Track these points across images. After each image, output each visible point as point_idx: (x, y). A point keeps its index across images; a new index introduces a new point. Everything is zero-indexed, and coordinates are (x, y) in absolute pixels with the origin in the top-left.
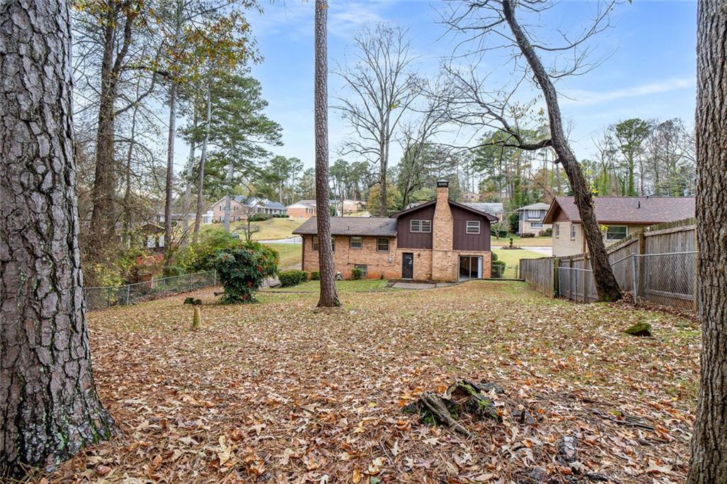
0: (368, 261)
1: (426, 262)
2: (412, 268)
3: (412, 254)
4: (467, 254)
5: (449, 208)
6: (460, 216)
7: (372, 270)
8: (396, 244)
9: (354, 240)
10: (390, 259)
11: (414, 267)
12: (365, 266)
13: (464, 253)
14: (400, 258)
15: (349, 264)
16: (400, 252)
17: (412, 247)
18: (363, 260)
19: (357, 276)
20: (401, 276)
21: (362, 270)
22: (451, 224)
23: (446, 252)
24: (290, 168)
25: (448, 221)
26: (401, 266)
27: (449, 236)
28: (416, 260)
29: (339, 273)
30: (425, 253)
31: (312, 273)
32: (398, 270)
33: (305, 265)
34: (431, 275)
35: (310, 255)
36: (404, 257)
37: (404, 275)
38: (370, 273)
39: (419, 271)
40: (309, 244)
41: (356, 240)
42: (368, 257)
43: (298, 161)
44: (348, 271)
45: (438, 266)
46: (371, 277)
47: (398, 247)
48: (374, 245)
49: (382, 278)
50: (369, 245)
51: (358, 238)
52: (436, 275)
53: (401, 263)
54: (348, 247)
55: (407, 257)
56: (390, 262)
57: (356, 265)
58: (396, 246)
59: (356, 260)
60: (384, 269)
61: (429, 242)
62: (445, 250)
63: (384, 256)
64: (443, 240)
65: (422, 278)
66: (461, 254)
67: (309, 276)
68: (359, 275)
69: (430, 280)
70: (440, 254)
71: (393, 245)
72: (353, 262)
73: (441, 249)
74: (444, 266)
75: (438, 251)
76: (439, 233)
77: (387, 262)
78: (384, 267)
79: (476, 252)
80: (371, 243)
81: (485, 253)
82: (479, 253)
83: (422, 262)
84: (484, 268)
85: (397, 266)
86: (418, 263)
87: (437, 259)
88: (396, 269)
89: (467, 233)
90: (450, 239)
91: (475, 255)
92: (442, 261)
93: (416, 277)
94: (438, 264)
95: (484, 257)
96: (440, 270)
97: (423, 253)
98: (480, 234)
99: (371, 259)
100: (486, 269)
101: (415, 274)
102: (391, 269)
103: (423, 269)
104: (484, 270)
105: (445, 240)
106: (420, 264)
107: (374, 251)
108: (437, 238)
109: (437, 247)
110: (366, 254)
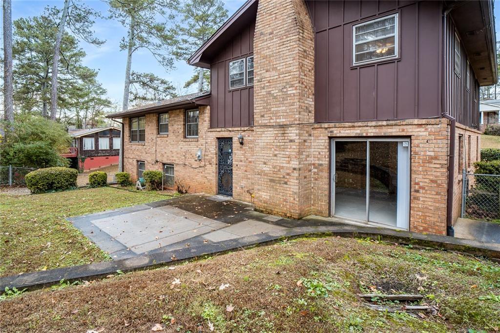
0: (175, 158)
2: (232, 172)
6: (343, 12)
7: (179, 174)
8: (208, 119)
9: (162, 120)
10: (199, 153)
11: (234, 171)
12: (172, 166)
15: (157, 161)
16: (213, 136)
20: (215, 189)
23: (283, 127)
26: (215, 168)
28: (237, 154)
32: (211, 174)
33: (125, 164)
35: (128, 149)
36: (219, 148)
37: (220, 189)
38: (177, 179)
39: (243, 181)
40: (127, 132)
41: (165, 119)
42: (175, 150)
47: (211, 127)
51: (166, 115)
53: (216, 161)
54: (155, 132)
56: (199, 160)
57: (164, 164)
58: (207, 123)
59: (163, 155)
60: (192, 174)
63: (193, 146)
66: (336, 132)
70: (268, 136)
72: (161, 160)
73: (272, 121)
74: (279, 170)
75: (266, 126)
76: (267, 75)
77: (196, 159)
78: (192, 169)
79: (385, 123)
80: (177, 121)
81: (420, 125)
82: (396, 125)
83: (247, 159)
84: (418, 184)
85: (208, 166)
86: (241, 161)
87: (263, 149)
88: (208, 173)
89: (355, 63)
90: (292, 86)
91: (383, 134)
92: (276, 155)
93: (239, 195)
94: (265, 163)
95: (415, 142)
96: (272, 181)
97: (249, 136)
98: (399, 60)
99: (177, 154)
100: (423, 188)
101: (236, 188)
102: (202, 173)
103: (249, 176)
104: (417, 191)
105: (280, 94)
106: (243, 163)
107: (181, 137)
108: (264, 89)
109: (263, 116)
110: (173, 145)
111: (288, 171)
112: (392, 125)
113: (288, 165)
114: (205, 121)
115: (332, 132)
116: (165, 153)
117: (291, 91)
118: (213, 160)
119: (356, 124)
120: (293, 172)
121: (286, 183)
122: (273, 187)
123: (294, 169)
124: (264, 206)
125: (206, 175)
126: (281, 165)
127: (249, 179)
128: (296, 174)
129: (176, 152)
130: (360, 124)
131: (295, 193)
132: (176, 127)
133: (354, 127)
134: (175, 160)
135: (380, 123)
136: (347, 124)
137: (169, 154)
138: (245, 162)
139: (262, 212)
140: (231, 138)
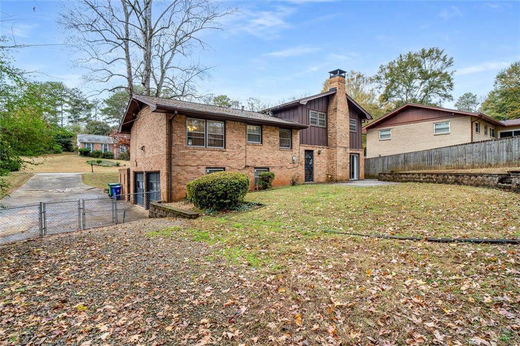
0: (270, 162)
1: (325, 162)
2: (312, 168)
10: (294, 158)
11: (315, 167)
12: (266, 169)
14: (303, 156)
15: (247, 167)
16: (303, 149)
17: (313, 143)
23: (346, 148)
25: (347, 114)
26: (304, 167)
27: (347, 131)
28: (316, 159)
32: (301, 171)
33: (173, 174)
34: (332, 175)
35: (184, 154)
36: (306, 156)
37: (306, 178)
39: (319, 172)
41: (253, 131)
47: (301, 142)
48: (276, 138)
52: (339, 174)
53: (304, 163)
54: (244, 140)
55: (309, 155)
56: (293, 163)
57: (255, 168)
59: (255, 161)
61: (324, 138)
63: (288, 154)
64: (344, 135)
65: (321, 180)
69: (332, 181)
70: (341, 151)
72: (252, 164)
74: (344, 164)
77: (291, 162)
78: (288, 169)
80: (273, 135)
83: (321, 161)
85: (300, 166)
86: (318, 162)
92: (343, 158)
93: (317, 180)
95: (360, 155)
97: (322, 150)
98: (356, 133)
99: (273, 159)
101: (316, 176)
102: (295, 171)
103: (322, 169)
104: (361, 168)
107: (278, 147)
109: (340, 143)
110: (268, 152)
114: (298, 139)
116: (259, 159)
120: (348, 164)
125: (298, 172)
129: (272, 157)
132: (271, 139)
134: (271, 164)
137: (264, 160)
138: (320, 163)
140: (312, 151)
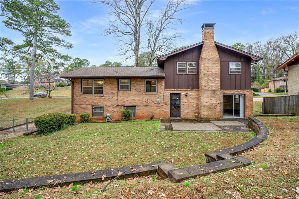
0: (137, 103)
1: (194, 102)
2: (180, 107)
3: (180, 94)
4: (232, 92)
5: (216, 49)
6: (226, 58)
7: (140, 111)
8: (164, 85)
9: (122, 83)
10: (159, 100)
11: (181, 106)
12: (134, 107)
13: (228, 92)
14: (168, 98)
15: (118, 105)
16: (168, 92)
17: (178, 87)
18: (132, 101)
19: (126, 117)
20: (169, 115)
21: (131, 111)
22: (218, 63)
23: (214, 90)
24: (83, 64)
25: (216, 60)
26: (169, 106)
27: (216, 75)
28: (183, 100)
29: (108, 114)
30: (192, 93)
31: (81, 116)
32: (167, 109)
33: (74, 109)
34: (199, 113)
35: (80, 99)
36: (171, 98)
37: (172, 115)
38: (140, 113)
39: (186, 110)
40: (78, 87)
41: (125, 83)
42: (137, 98)
43: (87, 61)
44: (117, 112)
45: (207, 104)
46: (140, 118)
47: (166, 88)
48: (142, 86)
49: (152, 118)
50: (138, 87)
51: (126, 81)
52: (205, 113)
53: (169, 103)
54: (116, 89)
55: (175, 97)
56: (158, 103)
57: (124, 106)
58: (163, 87)
59: (124, 102)
60: (152, 110)
61: (195, 83)
62: (214, 88)
63: (153, 97)
64: (211, 79)
65: (189, 117)
66: (226, 92)
67: (78, 119)
68: (129, 116)
69: (198, 119)
70: (208, 93)
71: (161, 86)
72: (122, 104)
73: (209, 88)
74: (213, 104)
75: (207, 90)
76: (208, 73)
77: (156, 103)
78: (152, 108)
79: (240, 90)
80: (139, 84)
81: (247, 91)
82: (242, 91)
83: (189, 102)
84: (247, 105)
85: (165, 106)
86: (186, 102)
87: (206, 97)
88: (164, 109)
89: (230, 73)
90: (218, 78)
91: (239, 93)
92: (211, 100)
93: (184, 116)
94: (207, 102)
95: (246, 95)
96: (209, 108)
97: (190, 93)
98: (241, 75)
99: (139, 101)
100: (248, 106)
101: (183, 113)
102: (160, 109)
103: (190, 108)
104: (247, 107)
105: (213, 80)
106: (187, 103)
107: (143, 92)
108: (206, 77)
109: (206, 86)
110: (135, 96)
111: (216, 105)
112: (241, 91)
113: (216, 103)
114: (163, 86)
115: (224, 92)
116: (127, 100)
117: (217, 79)
118: (168, 103)
119: (232, 90)
120: (218, 105)
121: (215, 108)
122: (210, 110)
123: (219, 104)
124: (206, 117)
125: (163, 110)
126: (213, 103)
127: (190, 109)
128: (219, 105)
130: (233, 90)
131: (219, 111)
133: (231, 91)
135: (239, 90)
136: (229, 90)
138: (188, 103)
139: (205, 119)
